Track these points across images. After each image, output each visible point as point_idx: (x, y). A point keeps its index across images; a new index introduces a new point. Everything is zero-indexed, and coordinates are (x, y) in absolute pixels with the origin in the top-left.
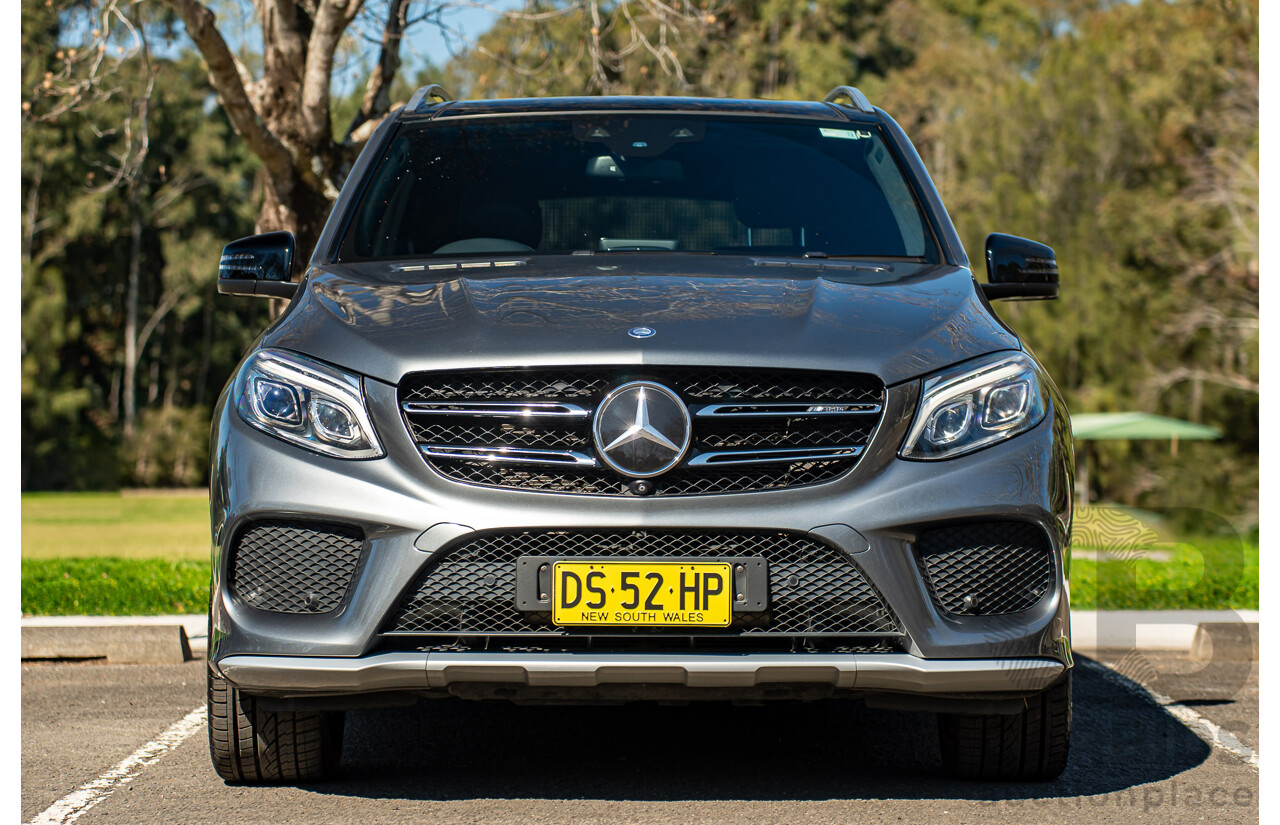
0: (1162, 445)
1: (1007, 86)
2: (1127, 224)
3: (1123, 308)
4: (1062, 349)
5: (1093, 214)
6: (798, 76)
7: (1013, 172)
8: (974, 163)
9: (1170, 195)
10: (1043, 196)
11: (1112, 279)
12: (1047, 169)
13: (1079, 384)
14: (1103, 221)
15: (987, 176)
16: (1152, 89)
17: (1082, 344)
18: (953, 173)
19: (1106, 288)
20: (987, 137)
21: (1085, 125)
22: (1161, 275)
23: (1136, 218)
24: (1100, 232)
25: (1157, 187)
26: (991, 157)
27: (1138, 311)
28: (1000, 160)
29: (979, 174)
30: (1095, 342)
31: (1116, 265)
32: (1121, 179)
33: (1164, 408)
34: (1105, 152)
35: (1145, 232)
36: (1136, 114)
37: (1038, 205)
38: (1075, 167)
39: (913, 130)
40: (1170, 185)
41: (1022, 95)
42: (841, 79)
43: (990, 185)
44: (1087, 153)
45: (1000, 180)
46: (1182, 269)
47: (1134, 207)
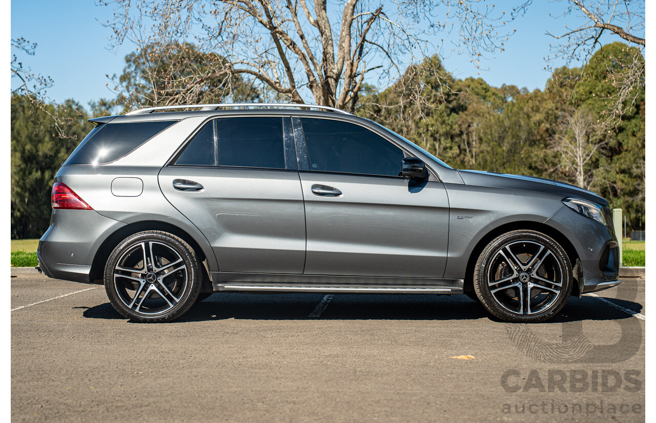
1: (494, 116)
2: (530, 156)
5: (520, 154)
7: (496, 141)
8: (484, 139)
9: (542, 148)
10: (505, 148)
11: (525, 173)
12: (506, 140)
14: (523, 155)
15: (488, 142)
16: (537, 117)
18: (478, 141)
20: (488, 131)
21: (517, 127)
23: (532, 155)
24: (522, 159)
25: (538, 146)
26: (489, 137)
28: (492, 138)
29: (486, 142)
31: (527, 169)
32: (528, 143)
34: (523, 135)
35: (535, 159)
36: (532, 125)
37: (503, 151)
38: (514, 140)
39: (466, 129)
40: (542, 145)
41: (499, 118)
42: (445, 114)
43: (489, 146)
44: (518, 136)
45: (492, 144)
46: (546, 170)
47: (532, 152)
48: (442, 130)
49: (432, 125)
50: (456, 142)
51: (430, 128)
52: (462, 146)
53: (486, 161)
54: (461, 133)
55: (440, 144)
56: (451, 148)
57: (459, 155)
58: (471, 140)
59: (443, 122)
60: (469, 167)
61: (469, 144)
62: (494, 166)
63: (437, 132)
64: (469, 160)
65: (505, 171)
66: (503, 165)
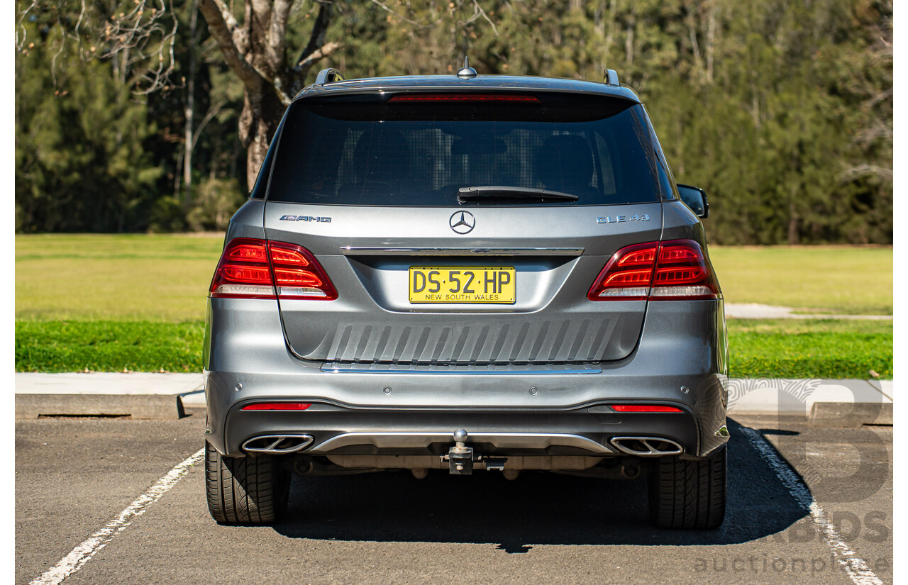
2: (833, 66)
3: (829, 121)
4: (788, 150)
5: (812, 62)
7: (760, 32)
8: (734, 26)
9: (862, 47)
10: (779, 48)
11: (821, 103)
12: (781, 30)
14: (817, 65)
15: (742, 35)
17: (801, 145)
18: (719, 30)
19: (818, 108)
20: (743, 9)
22: (851, 100)
23: (839, 63)
24: (815, 72)
25: (854, 42)
26: (745, 22)
27: (837, 124)
28: (751, 24)
29: (737, 33)
30: (811, 144)
31: (825, 95)
32: (829, 38)
34: (820, 18)
35: (844, 72)
37: (775, 53)
38: (800, 29)
39: (695, 3)
40: (861, 42)
43: (744, 40)
44: (808, 20)
45: (751, 37)
46: (868, 97)
47: (838, 57)
48: (641, 5)
50: (671, 34)
52: (686, 43)
53: (735, 78)
54: (684, 11)
55: (635, 37)
56: (659, 46)
57: (676, 63)
58: (704, 28)
60: (697, 89)
61: (700, 36)
62: (754, 88)
63: (629, 11)
64: (698, 74)
65: (777, 100)
66: (774, 85)
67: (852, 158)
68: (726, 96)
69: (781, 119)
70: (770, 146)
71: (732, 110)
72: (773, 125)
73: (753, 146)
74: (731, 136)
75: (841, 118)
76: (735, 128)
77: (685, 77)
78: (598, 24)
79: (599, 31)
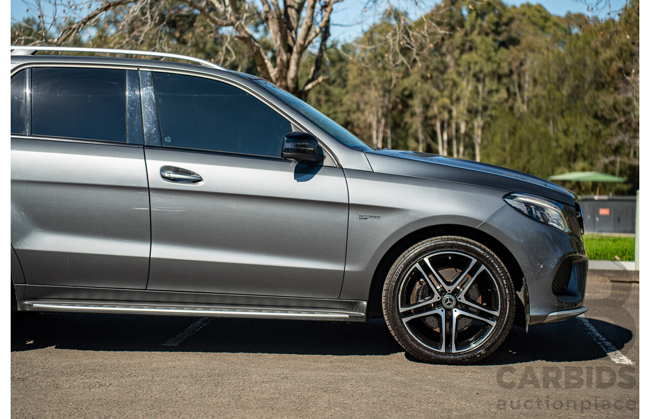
0: (604, 184)
1: (553, 52)
2: (595, 103)
3: (592, 133)
4: (569, 148)
5: (583, 99)
6: (476, 48)
7: (554, 84)
8: (540, 80)
9: (612, 93)
10: (564, 92)
11: (588, 123)
12: (566, 83)
13: (575, 160)
14: (587, 102)
15: (544, 85)
16: (607, 54)
17: (577, 146)
18: (531, 83)
19: (586, 126)
20: (545, 71)
21: (582, 67)
22: (606, 122)
23: (599, 101)
24: (585, 106)
26: (546, 78)
28: (549, 80)
29: (541, 84)
30: (581, 146)
31: (591, 118)
32: (594, 86)
33: (606, 170)
34: (589, 77)
35: (602, 106)
36: (601, 63)
37: (562, 95)
38: (577, 82)
39: (518, 68)
40: (612, 89)
41: (558, 55)
42: (492, 49)
43: (545, 88)
44: (582, 77)
45: (549, 86)
46: (615, 120)
47: (598, 97)
48: (488, 68)
49: (476, 63)
50: (505, 84)
51: (472, 66)
52: (512, 89)
53: (539, 108)
54: (511, 72)
55: (484, 86)
56: (497, 91)
57: (507, 100)
58: (522, 81)
59: (489, 59)
60: (518, 115)
61: (520, 87)
62: (550, 114)
63: (481, 71)
64: (519, 106)
65: (563, 121)
66: (562, 113)
67: (605, 154)
68: (534, 119)
69: (566, 132)
70: (559, 146)
71: (537, 126)
72: (561, 135)
73: (549, 146)
74: (536, 141)
75: (600, 131)
76: (539, 136)
77: (511, 108)
78: (463, 79)
79: (464, 83)
